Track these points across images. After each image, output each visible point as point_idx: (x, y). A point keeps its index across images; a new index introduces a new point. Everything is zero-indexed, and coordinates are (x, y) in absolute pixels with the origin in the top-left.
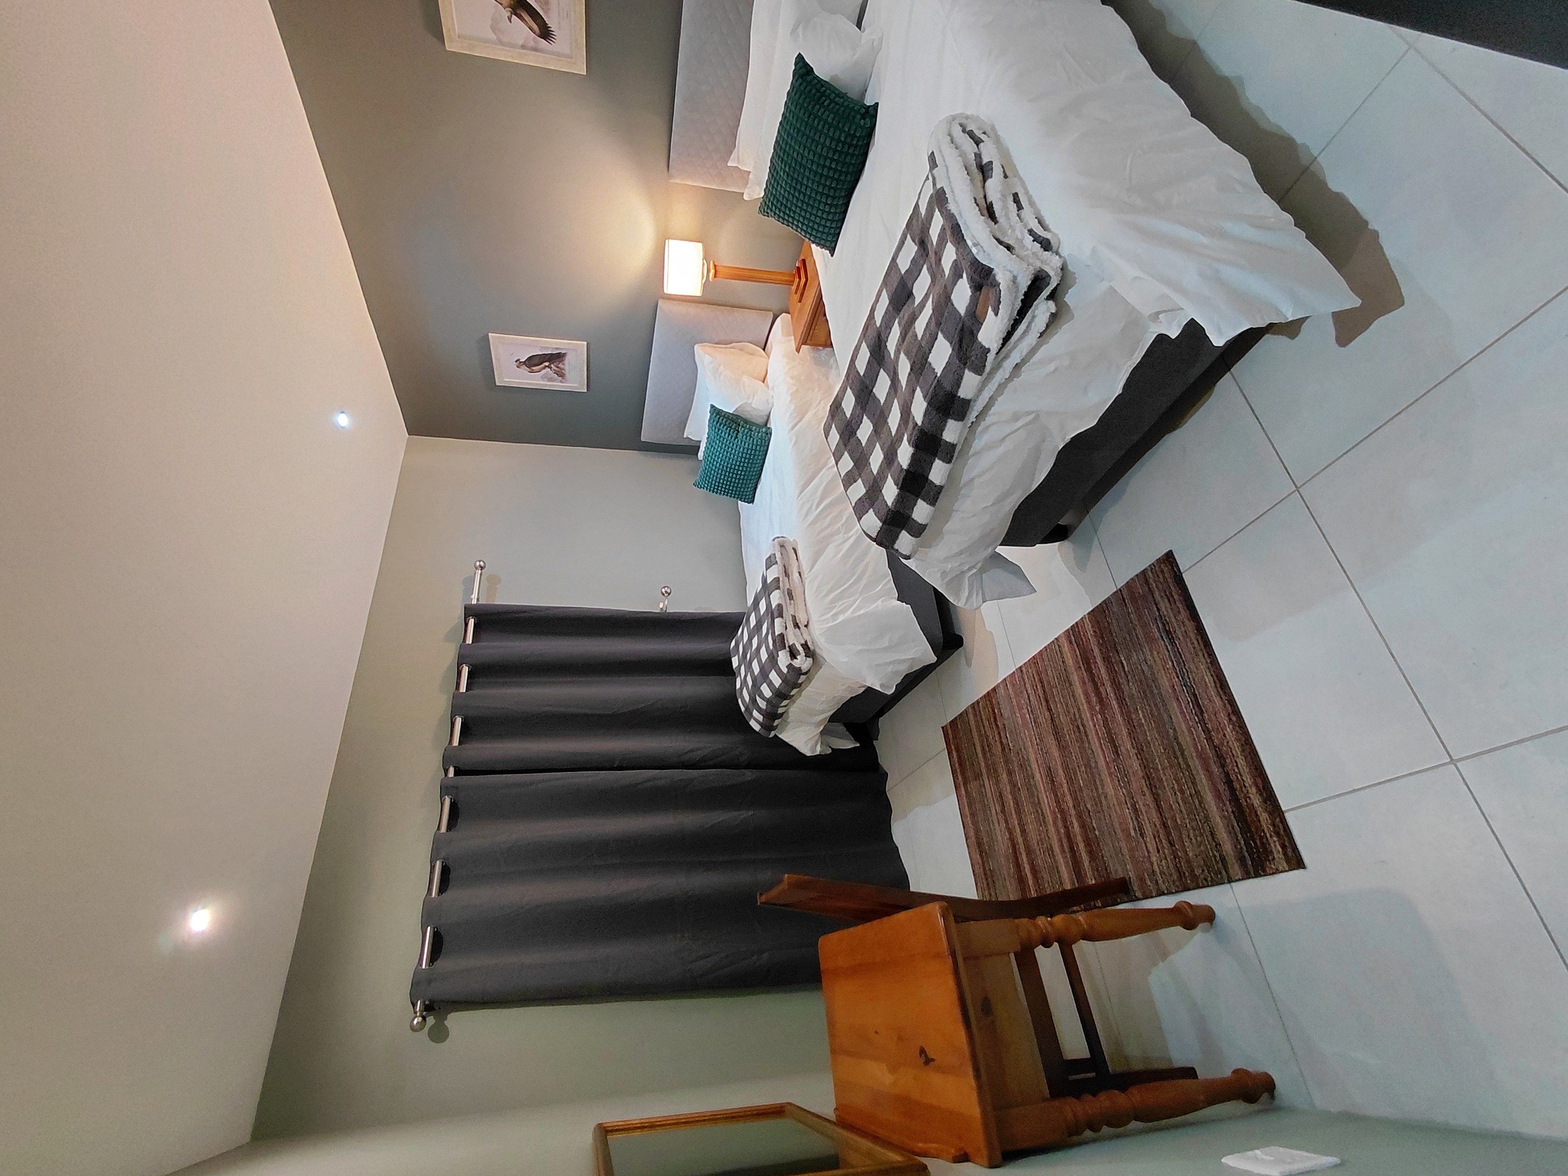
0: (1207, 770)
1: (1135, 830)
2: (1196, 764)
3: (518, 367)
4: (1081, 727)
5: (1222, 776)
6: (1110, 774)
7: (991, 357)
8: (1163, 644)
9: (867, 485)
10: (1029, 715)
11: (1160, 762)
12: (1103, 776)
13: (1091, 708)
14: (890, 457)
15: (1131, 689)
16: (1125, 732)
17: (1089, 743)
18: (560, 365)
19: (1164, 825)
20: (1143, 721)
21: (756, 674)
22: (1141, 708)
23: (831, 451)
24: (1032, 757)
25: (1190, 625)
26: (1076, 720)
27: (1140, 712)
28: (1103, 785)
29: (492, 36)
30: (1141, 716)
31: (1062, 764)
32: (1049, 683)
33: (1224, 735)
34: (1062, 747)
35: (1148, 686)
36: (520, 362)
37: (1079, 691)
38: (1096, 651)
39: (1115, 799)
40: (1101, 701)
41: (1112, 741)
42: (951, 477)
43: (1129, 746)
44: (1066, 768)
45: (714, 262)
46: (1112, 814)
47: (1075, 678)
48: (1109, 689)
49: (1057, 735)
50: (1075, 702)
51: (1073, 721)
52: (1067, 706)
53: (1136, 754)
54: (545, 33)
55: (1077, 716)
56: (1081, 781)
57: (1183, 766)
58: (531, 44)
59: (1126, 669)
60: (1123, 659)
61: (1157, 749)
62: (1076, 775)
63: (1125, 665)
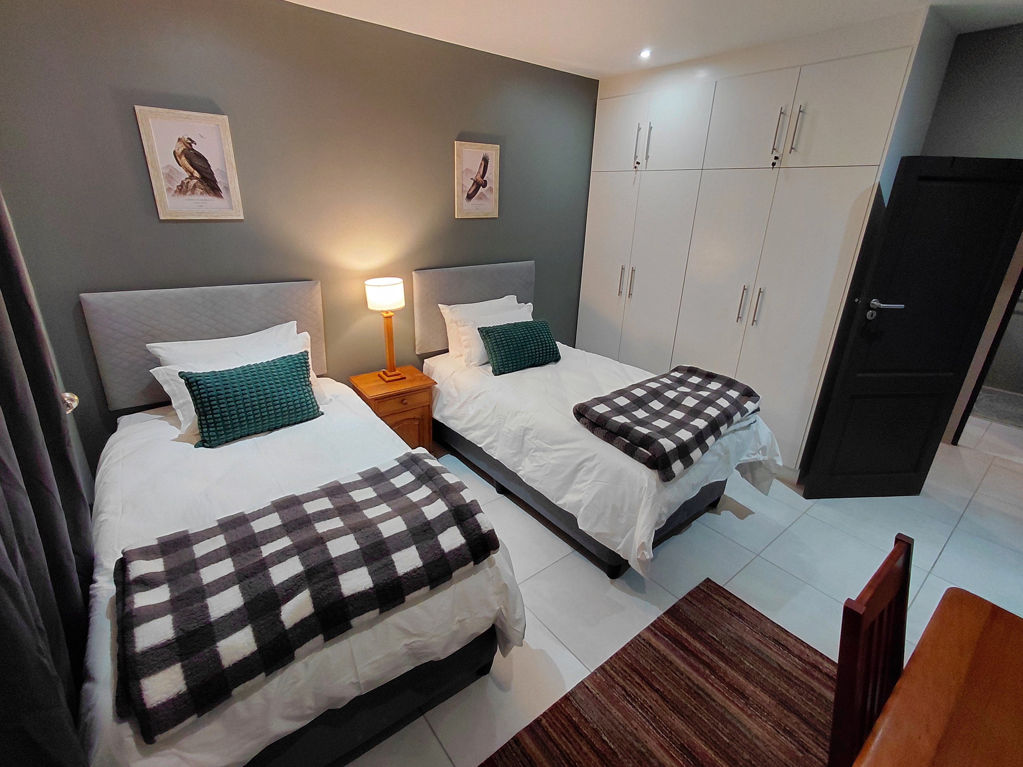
0: (813, 677)
1: (799, 750)
2: (805, 678)
3: (179, 140)
4: (701, 693)
5: (825, 677)
6: (750, 716)
8: (735, 619)
10: (631, 704)
11: (783, 687)
12: (745, 722)
13: (702, 675)
15: (729, 649)
16: (741, 679)
17: (714, 701)
18: (199, 191)
19: (816, 730)
20: (752, 667)
22: (744, 659)
24: (652, 745)
25: (747, 606)
26: (691, 688)
27: (745, 662)
28: (749, 730)
30: (747, 663)
31: (695, 733)
32: (645, 669)
33: (808, 655)
34: (688, 719)
35: (740, 644)
37: (683, 666)
38: (684, 634)
39: (767, 735)
40: (707, 665)
41: (736, 690)
43: (752, 688)
44: (701, 734)
46: (772, 750)
47: (673, 657)
48: (711, 655)
49: (677, 709)
50: (682, 675)
51: (689, 690)
52: (676, 681)
53: (761, 690)
54: (470, 197)
55: (691, 685)
56: (725, 738)
57: (799, 683)
59: (717, 639)
60: (710, 634)
61: (774, 680)
62: (718, 737)
63: (715, 637)
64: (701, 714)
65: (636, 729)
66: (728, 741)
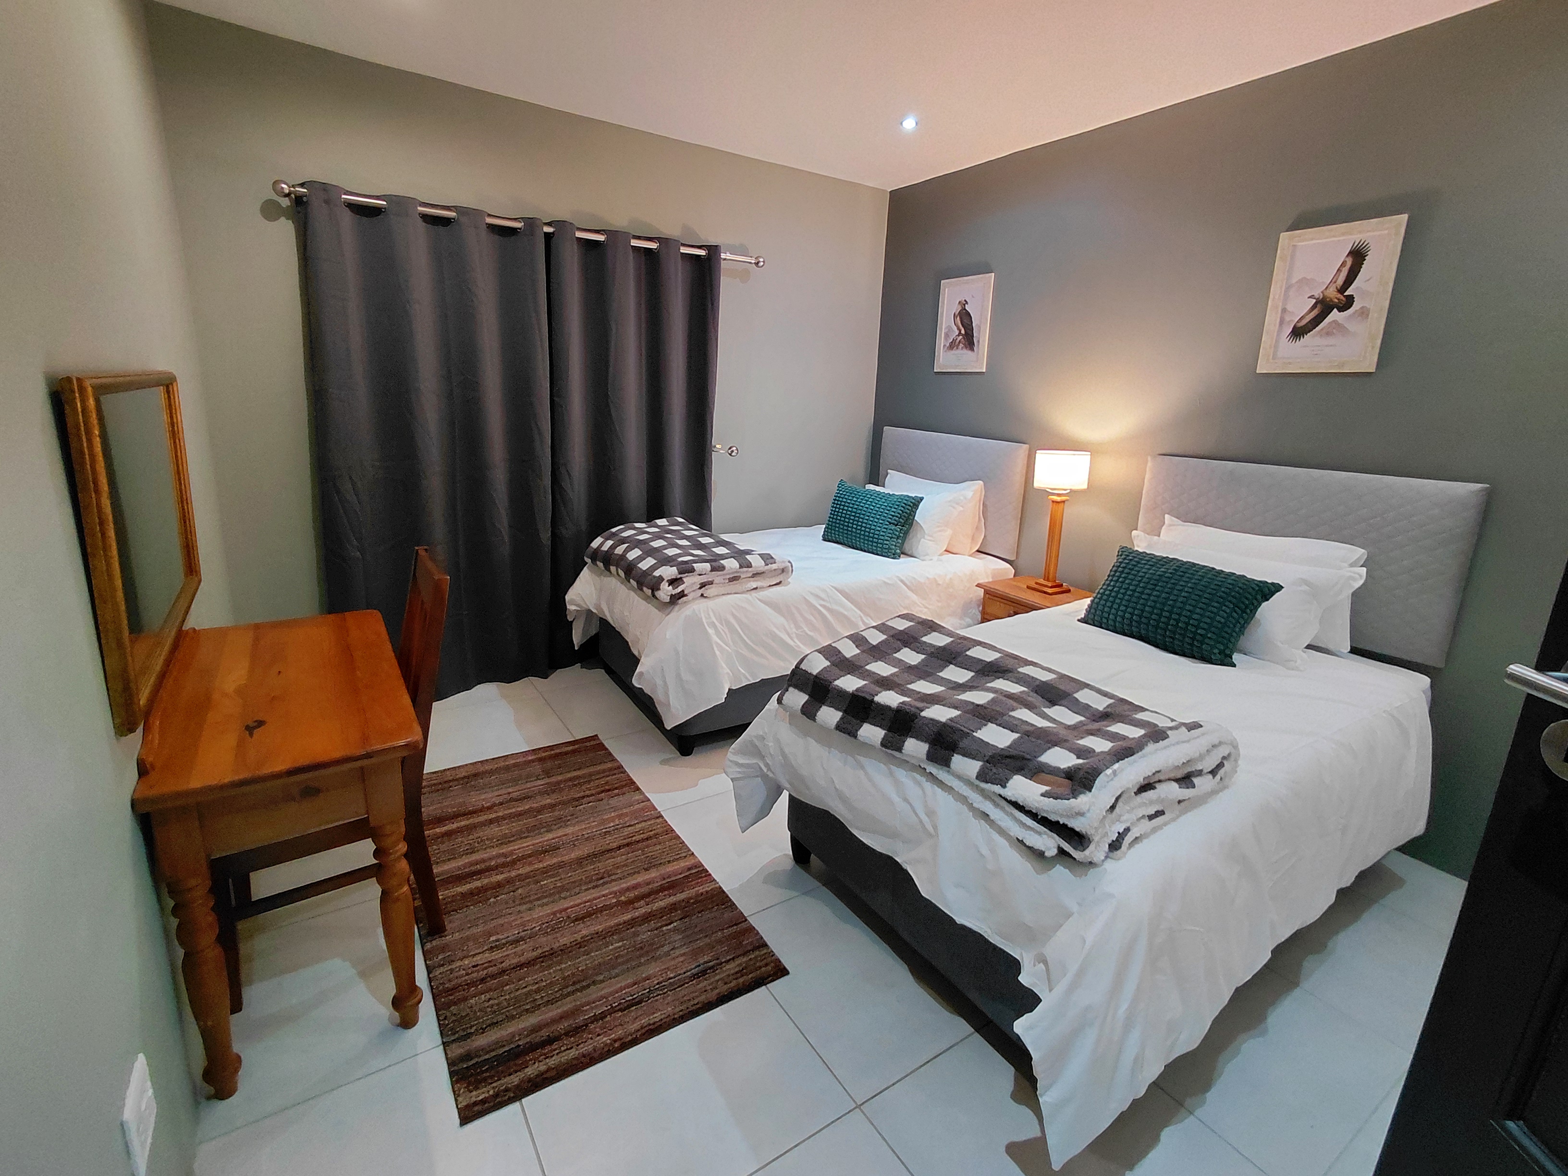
0: (562, 1017)
1: (497, 940)
2: (567, 1005)
3: (960, 302)
4: (601, 881)
5: (557, 1034)
6: (554, 914)
7: (997, 789)
8: (692, 967)
9: (854, 659)
10: (613, 826)
11: (567, 966)
12: (550, 906)
13: (623, 892)
14: (886, 683)
15: (645, 934)
16: (600, 928)
17: (585, 890)
18: (961, 345)
19: (503, 972)
20: (611, 947)
21: (652, 544)
22: (624, 945)
23: (886, 621)
24: (569, 830)
25: (712, 996)
26: (609, 876)
27: (620, 944)
28: (542, 906)
29: (1294, 281)
30: (617, 945)
31: (563, 862)
32: (647, 847)
33: (599, 1035)
34: (580, 862)
35: (647, 951)
36: (964, 305)
37: (640, 879)
38: (683, 896)
39: (528, 919)
40: (631, 902)
41: (589, 915)
42: (866, 747)
43: (584, 932)
44: (561, 865)
45: (1067, 500)
46: (512, 916)
47: (653, 874)
48: (643, 910)
49: (593, 857)
50: (628, 874)
51: (608, 874)
52: (623, 866)
53: (576, 940)
54: (1298, 332)
55: (613, 877)
57: (565, 991)
58: (1287, 319)
59: (664, 928)
60: (675, 924)
61: (583, 962)
62: (551, 877)
63: (669, 927)
64: (578, 873)
65: (589, 823)
66: (542, 883)
